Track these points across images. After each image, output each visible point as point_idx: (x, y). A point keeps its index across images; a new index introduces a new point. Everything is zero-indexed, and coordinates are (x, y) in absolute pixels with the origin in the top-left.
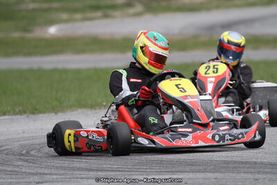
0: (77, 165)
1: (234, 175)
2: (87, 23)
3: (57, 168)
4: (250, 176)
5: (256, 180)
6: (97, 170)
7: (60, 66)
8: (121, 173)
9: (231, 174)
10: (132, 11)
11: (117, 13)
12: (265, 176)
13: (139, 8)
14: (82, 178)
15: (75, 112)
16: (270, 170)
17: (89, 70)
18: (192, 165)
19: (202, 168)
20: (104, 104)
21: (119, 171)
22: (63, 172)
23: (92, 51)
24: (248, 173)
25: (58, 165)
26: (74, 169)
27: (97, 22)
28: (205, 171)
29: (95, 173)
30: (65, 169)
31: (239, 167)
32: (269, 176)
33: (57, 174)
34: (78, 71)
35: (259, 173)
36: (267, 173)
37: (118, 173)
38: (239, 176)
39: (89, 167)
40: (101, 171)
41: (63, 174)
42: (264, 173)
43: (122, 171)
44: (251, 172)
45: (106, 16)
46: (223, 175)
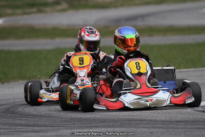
0: (19, 122)
1: (135, 129)
2: (26, 17)
3: (4, 124)
4: (147, 130)
5: (151, 133)
6: (34, 126)
7: (6, 48)
8: (51, 128)
9: (133, 129)
10: (59, 7)
11: (48, 9)
12: (157, 130)
13: (65, 5)
14: (22, 132)
15: (17, 83)
16: (161, 126)
17: (27, 51)
18: (104, 122)
19: (111, 124)
20: (39, 76)
21: (50, 126)
22: (8, 127)
23: (29, 37)
24: (145, 128)
25: (5, 122)
26: (16, 125)
27: (33, 16)
28: (113, 126)
29: (32, 128)
30: (9, 125)
31: (139, 124)
32: (161, 130)
33: (3, 129)
34: (19, 52)
35: (153, 127)
36: (160, 128)
37: (49, 128)
38: (138, 130)
39: (27, 124)
40: (37, 126)
41: (8, 129)
42: (157, 128)
43: (52, 126)
44: (148, 127)
45: (40, 11)
46: (127, 129)
